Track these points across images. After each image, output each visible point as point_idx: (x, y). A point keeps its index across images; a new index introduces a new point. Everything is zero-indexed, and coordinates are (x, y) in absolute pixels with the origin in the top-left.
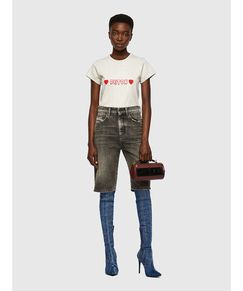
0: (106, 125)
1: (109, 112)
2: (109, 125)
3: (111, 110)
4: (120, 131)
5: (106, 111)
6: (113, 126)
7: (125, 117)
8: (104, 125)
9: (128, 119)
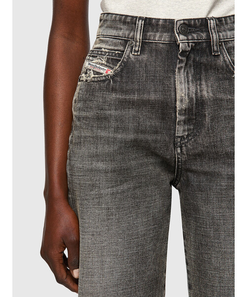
0: (123, 91)
1: (139, 36)
2: (132, 92)
3: (145, 31)
4: (179, 118)
5: (123, 32)
6: (153, 97)
7: (204, 60)
8: (114, 90)
9: (216, 69)
